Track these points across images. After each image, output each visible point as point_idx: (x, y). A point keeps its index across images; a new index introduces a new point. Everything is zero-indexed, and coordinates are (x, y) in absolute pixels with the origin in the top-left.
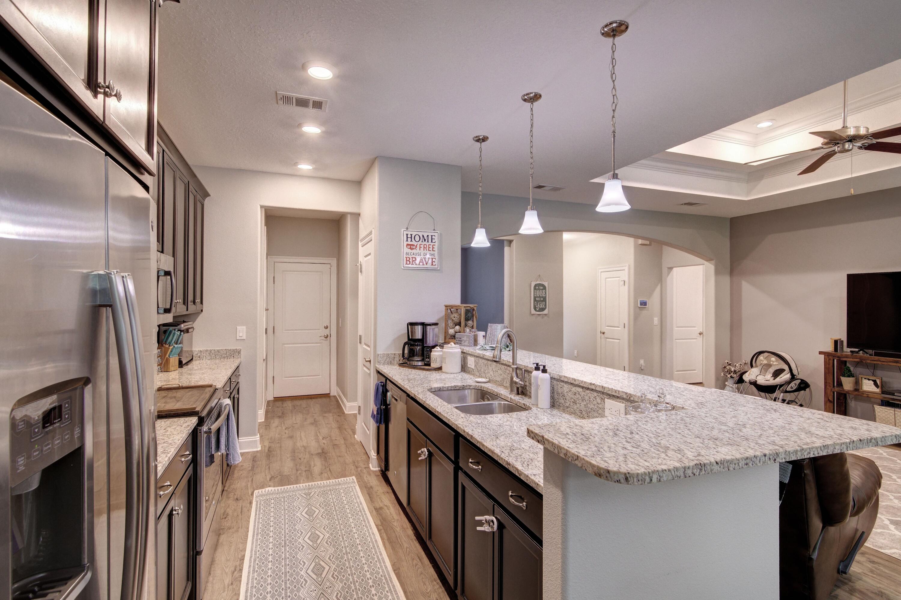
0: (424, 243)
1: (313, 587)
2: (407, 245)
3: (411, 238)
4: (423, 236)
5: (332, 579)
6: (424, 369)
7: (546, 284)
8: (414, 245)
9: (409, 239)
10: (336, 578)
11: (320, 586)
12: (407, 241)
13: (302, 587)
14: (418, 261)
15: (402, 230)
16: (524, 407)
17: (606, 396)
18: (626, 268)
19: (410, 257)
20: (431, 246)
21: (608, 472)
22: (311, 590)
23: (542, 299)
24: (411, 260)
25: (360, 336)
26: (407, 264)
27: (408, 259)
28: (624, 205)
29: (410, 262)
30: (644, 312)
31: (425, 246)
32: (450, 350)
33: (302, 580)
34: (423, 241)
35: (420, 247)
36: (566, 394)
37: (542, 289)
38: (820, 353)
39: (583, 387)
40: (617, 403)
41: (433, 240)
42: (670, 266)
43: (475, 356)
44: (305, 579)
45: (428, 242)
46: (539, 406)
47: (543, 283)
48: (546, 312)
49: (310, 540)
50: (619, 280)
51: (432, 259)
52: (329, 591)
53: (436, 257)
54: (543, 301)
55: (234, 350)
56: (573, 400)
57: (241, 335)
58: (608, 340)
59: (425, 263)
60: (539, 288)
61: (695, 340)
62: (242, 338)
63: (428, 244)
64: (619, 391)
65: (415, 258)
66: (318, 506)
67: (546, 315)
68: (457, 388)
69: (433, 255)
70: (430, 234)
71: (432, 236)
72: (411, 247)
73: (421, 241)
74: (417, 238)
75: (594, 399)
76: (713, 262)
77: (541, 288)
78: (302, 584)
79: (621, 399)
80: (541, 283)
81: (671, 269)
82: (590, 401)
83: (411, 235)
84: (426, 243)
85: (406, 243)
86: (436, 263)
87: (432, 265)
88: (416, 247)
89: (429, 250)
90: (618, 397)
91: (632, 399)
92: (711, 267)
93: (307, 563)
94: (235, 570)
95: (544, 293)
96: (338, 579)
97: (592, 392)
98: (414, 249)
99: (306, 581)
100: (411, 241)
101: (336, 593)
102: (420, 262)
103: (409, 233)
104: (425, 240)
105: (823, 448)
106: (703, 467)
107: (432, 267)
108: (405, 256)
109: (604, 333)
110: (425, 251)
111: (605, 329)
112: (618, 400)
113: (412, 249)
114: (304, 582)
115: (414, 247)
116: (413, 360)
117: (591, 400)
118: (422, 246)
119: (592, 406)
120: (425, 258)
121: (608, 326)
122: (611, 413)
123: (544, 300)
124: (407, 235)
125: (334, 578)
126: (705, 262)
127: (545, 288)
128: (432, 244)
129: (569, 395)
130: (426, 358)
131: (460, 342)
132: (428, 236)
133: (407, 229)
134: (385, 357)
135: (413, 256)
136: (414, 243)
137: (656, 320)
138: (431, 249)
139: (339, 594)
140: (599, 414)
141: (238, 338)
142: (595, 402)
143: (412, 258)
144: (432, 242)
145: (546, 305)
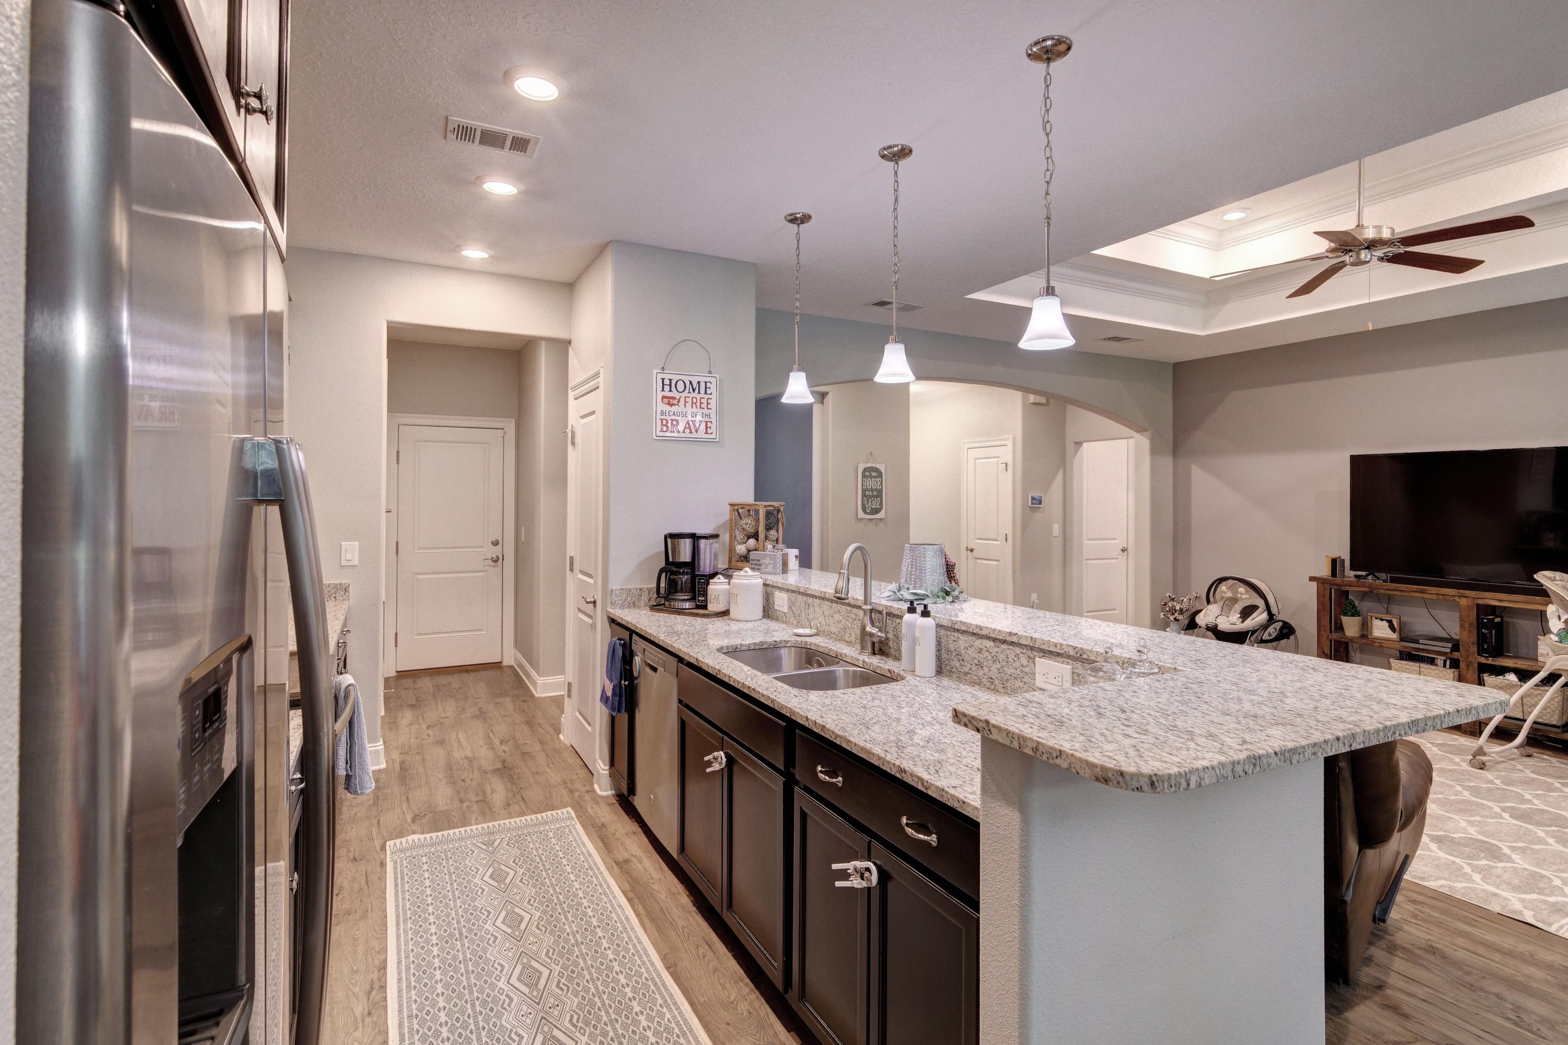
0: (693, 395)
1: (525, 1008)
2: (664, 397)
3: (670, 385)
4: (691, 383)
5: (558, 990)
6: (697, 615)
7: (882, 468)
8: (674, 398)
9: (667, 388)
10: (565, 988)
11: (538, 1005)
12: (663, 390)
13: (505, 1009)
14: (681, 427)
15: (655, 372)
16: (889, 675)
17: (1036, 654)
18: (1010, 443)
19: (668, 418)
20: (704, 401)
21: (1122, 774)
22: (522, 1013)
23: (875, 493)
24: (669, 425)
25: (572, 558)
26: (662, 431)
27: (664, 422)
28: (1063, 338)
29: (667, 427)
30: (1038, 516)
31: (694, 400)
32: (742, 581)
33: (503, 997)
34: (691, 391)
35: (686, 402)
36: (963, 652)
37: (876, 477)
38: (1312, 579)
39: (994, 640)
40: (1056, 663)
41: (708, 390)
42: (1077, 440)
43: (788, 591)
44: (507, 996)
45: (699, 393)
46: (917, 673)
47: (878, 466)
48: (881, 515)
49: (508, 926)
50: (998, 462)
51: (706, 422)
52: (556, 1013)
53: (713, 419)
54: (877, 497)
55: (335, 586)
56: (976, 661)
57: (349, 557)
58: (978, 561)
59: (693, 431)
60: (870, 474)
61: (1115, 561)
62: (351, 563)
63: (699, 396)
64: (1061, 645)
65: (677, 421)
66: (511, 863)
67: (881, 520)
68: (765, 646)
69: (709, 416)
70: (702, 380)
71: (706, 383)
72: (669, 401)
73: (687, 390)
74: (681, 386)
75: (1015, 659)
76: (1148, 434)
77: (874, 474)
78: (503, 1004)
79: (1065, 657)
80: (874, 465)
81: (1079, 444)
82: (1007, 662)
83: (670, 380)
84: (695, 394)
85: (660, 394)
86: (713, 430)
87: (706, 433)
88: (679, 401)
89: (701, 408)
90: (1059, 655)
91: (1085, 656)
92: (1142, 442)
93: (507, 966)
94: (372, 987)
95: (879, 483)
96: (568, 990)
97: (1011, 647)
98: (674, 405)
99: (511, 999)
100: (670, 391)
101: (569, 1015)
102: (685, 428)
103: (667, 377)
104: (694, 390)
105: (1411, 725)
107: (707, 436)
108: (659, 417)
109: (972, 550)
110: (695, 410)
111: (975, 543)
112: (1059, 659)
113: (671, 405)
114: (507, 1001)
115: (675, 402)
116: (676, 600)
117: (1010, 660)
118: (689, 400)
119: (1011, 670)
120: (694, 422)
121: (978, 539)
122: (1046, 680)
123: (879, 493)
124: (663, 379)
125: (561, 989)
126: (1135, 434)
127: (880, 474)
128: (706, 396)
129: (970, 652)
130: (699, 595)
131: (758, 567)
132: (699, 383)
133: (663, 369)
134: (625, 596)
135: (674, 417)
136: (674, 394)
137: (1056, 529)
138: (704, 406)
139: (576, 1017)
140: (1025, 683)
141: (344, 563)
142: (1017, 664)
143: (672, 420)
144: (706, 393)
145: (881, 504)
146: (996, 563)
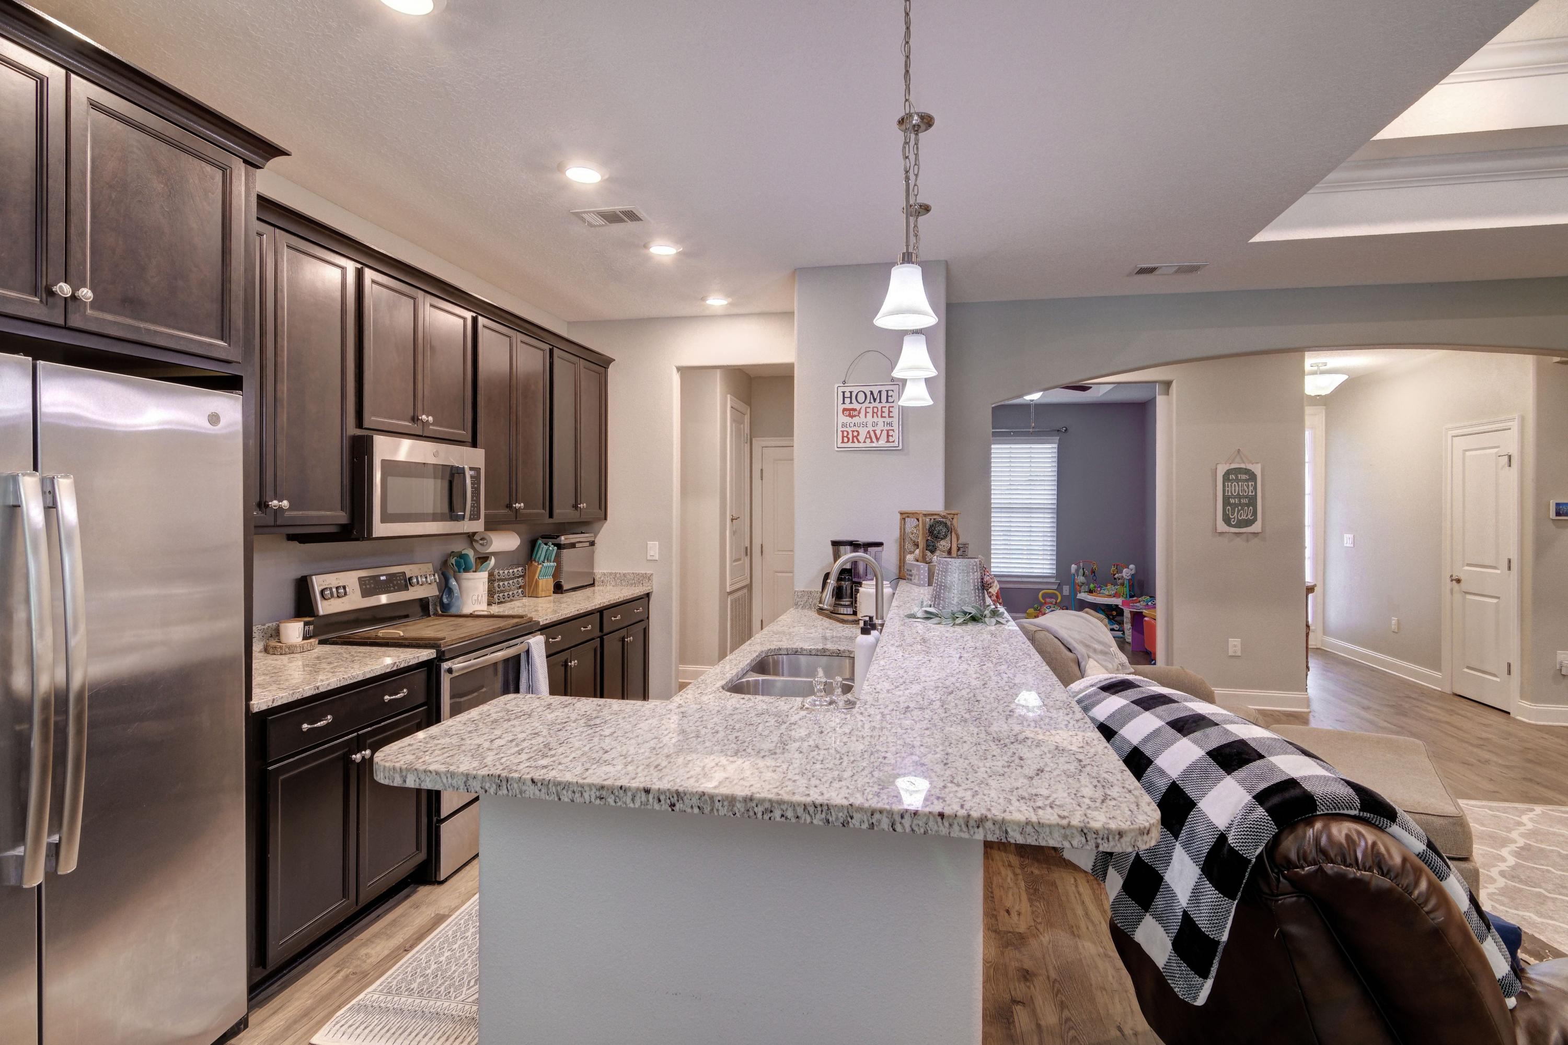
0: (874, 404)
2: (844, 410)
3: (851, 398)
4: (872, 393)
7: (1257, 469)
8: (854, 410)
9: (847, 401)
12: (844, 403)
14: (861, 438)
15: (836, 386)
18: (1515, 425)
19: (849, 430)
20: (886, 410)
23: (1246, 501)
24: (850, 436)
26: (843, 442)
27: (845, 434)
29: (849, 439)
31: (875, 410)
34: (872, 401)
35: (866, 412)
37: (1247, 480)
41: (889, 398)
45: (880, 402)
47: (1249, 467)
48: (1256, 527)
50: (1491, 455)
51: (888, 431)
53: (895, 427)
54: (1248, 505)
57: (652, 553)
58: (1469, 597)
59: (874, 439)
60: (1237, 477)
62: (654, 558)
63: (879, 406)
65: (857, 431)
67: (1255, 534)
69: (890, 424)
70: (884, 389)
71: (887, 391)
72: (850, 413)
73: (868, 401)
74: (861, 397)
77: (1244, 477)
80: (1243, 466)
83: (851, 393)
84: (877, 404)
85: (841, 407)
86: (896, 437)
87: (888, 441)
88: (859, 413)
89: (882, 417)
95: (1251, 488)
98: (855, 416)
100: (851, 403)
102: (866, 438)
103: (847, 390)
104: (875, 400)
106: (504, 783)
107: (888, 444)
108: (840, 429)
109: (1458, 581)
110: (875, 419)
111: (1464, 572)
113: (852, 417)
115: (856, 413)
116: (841, 605)
118: (870, 410)
120: (874, 431)
121: (1468, 565)
123: (1252, 501)
124: (844, 393)
127: (1252, 477)
128: (888, 405)
132: (880, 392)
133: (844, 382)
134: (806, 597)
135: (854, 429)
136: (855, 405)
138: (886, 414)
141: (649, 558)
143: (853, 431)
144: (887, 402)
145: (1255, 513)
146: (1495, 601)
